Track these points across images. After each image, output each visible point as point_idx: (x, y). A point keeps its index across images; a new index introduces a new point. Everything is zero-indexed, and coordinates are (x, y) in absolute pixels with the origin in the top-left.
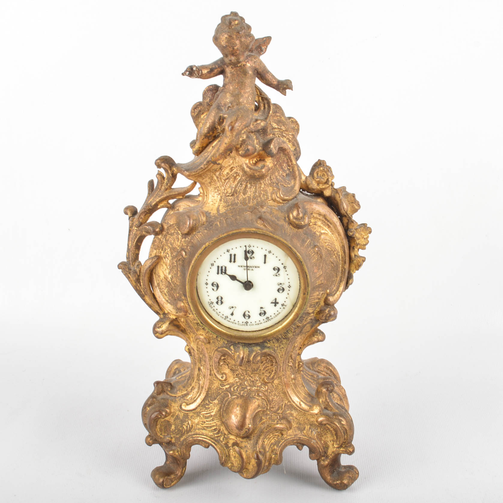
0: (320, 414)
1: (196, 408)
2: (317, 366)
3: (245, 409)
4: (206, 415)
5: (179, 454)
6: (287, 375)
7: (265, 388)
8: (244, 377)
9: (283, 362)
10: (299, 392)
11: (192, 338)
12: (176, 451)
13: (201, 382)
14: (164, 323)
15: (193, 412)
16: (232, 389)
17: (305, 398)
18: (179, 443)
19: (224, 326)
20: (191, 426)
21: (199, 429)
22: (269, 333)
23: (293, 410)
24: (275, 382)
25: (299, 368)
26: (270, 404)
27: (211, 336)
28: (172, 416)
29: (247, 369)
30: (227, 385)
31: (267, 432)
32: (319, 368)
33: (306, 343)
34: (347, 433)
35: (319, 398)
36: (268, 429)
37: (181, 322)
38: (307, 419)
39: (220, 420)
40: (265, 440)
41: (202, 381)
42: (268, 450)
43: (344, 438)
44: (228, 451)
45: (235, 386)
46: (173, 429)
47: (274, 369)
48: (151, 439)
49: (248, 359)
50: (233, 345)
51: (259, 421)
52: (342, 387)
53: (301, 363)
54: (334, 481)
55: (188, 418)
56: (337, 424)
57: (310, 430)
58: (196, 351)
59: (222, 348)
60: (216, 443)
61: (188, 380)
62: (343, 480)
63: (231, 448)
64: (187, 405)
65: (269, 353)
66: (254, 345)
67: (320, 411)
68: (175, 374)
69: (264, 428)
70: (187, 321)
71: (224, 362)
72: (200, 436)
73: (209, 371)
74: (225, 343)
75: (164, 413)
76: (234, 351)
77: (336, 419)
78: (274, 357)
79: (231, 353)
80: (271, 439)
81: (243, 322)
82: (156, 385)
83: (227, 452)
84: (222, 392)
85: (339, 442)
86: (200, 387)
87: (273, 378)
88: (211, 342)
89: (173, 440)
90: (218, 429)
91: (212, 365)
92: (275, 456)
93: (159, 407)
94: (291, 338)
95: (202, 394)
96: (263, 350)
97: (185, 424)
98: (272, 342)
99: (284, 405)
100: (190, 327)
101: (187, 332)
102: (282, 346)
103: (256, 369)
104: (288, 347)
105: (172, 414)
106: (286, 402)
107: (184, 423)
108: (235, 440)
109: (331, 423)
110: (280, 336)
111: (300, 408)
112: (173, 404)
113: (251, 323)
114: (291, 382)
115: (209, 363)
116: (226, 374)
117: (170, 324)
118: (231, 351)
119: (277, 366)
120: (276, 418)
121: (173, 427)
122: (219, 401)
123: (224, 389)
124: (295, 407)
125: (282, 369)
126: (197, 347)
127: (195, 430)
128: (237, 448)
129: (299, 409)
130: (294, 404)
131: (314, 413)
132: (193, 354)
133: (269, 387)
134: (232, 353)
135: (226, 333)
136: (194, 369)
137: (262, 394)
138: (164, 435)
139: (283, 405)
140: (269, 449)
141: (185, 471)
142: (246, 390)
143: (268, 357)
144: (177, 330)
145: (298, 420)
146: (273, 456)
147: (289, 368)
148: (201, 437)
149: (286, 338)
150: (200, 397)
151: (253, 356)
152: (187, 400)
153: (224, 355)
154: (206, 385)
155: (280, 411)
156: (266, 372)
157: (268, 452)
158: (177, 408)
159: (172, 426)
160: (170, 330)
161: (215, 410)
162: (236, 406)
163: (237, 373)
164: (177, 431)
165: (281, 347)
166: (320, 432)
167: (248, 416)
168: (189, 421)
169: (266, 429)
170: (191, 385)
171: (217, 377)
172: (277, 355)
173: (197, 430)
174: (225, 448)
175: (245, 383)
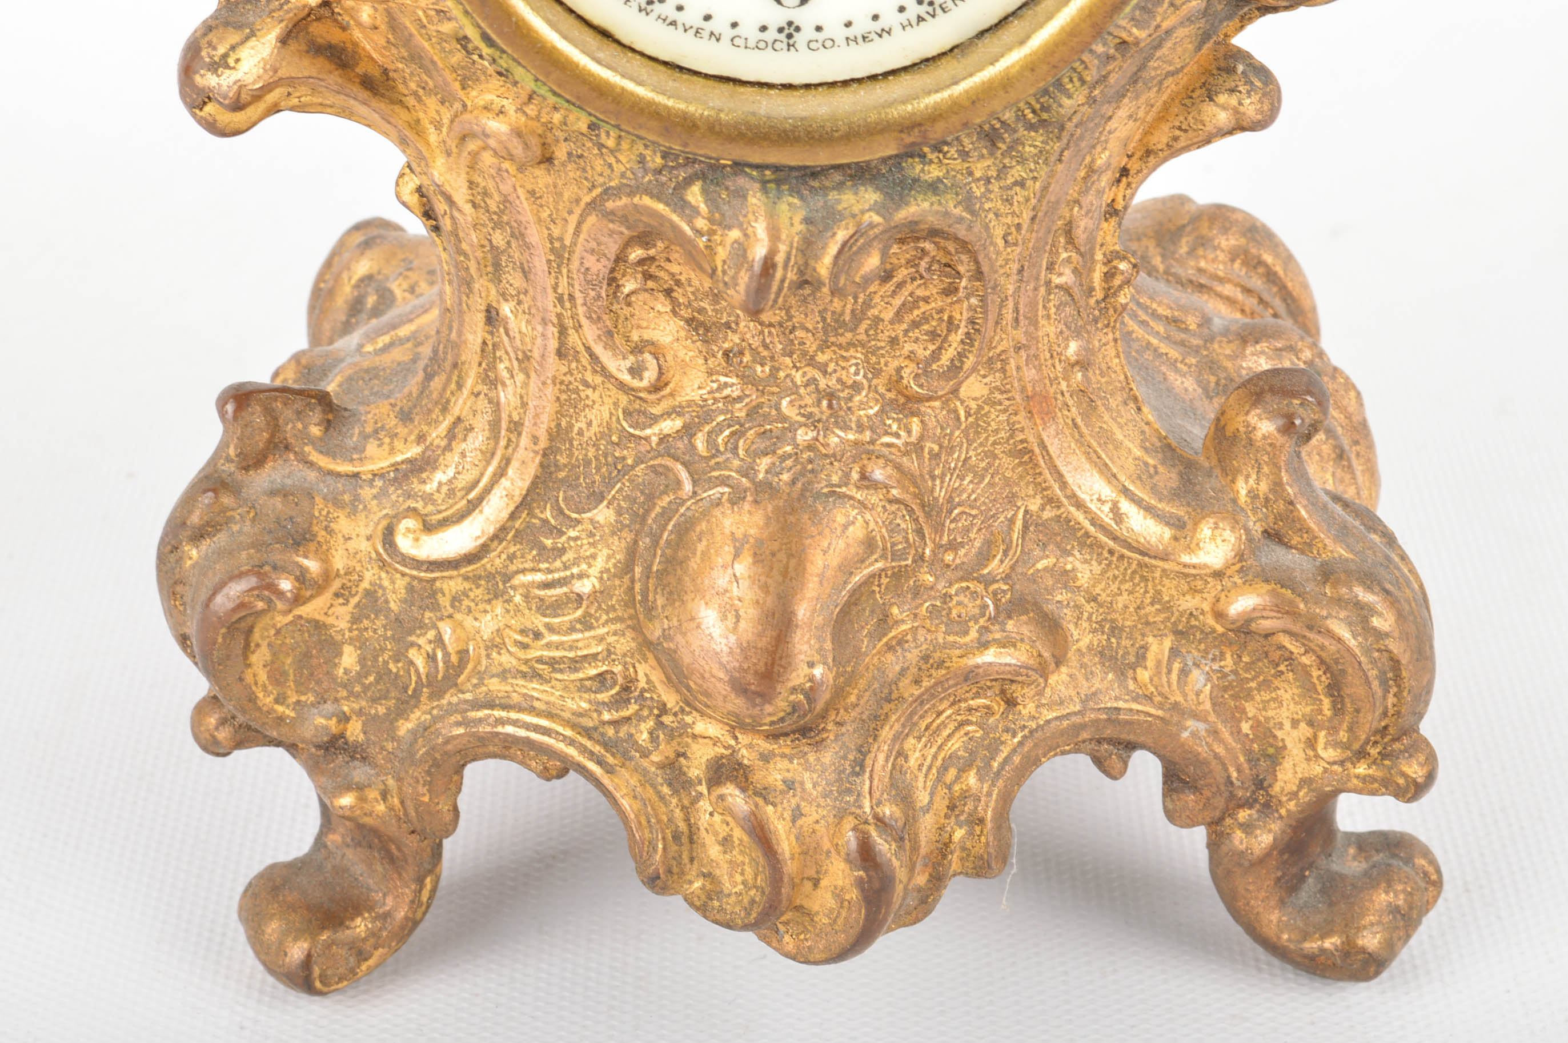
0: (1241, 570)
1: (484, 549)
2: (1192, 252)
3: (785, 574)
4: (542, 593)
5: (391, 809)
6: (1043, 346)
7: (909, 432)
8: (775, 370)
9: (1021, 271)
10: (1107, 438)
11: (438, 126)
12: (373, 794)
13: (507, 396)
14: (247, 38)
15: (463, 571)
16: (700, 442)
17: (1145, 475)
18: (390, 746)
19: (642, 54)
20: (454, 659)
21: (504, 674)
22: (937, 97)
23: (1069, 554)
24: (963, 392)
25: (1109, 293)
26: (938, 529)
27: (557, 117)
28: (337, 595)
29: (790, 318)
30: (667, 414)
31: (920, 701)
32: (1203, 264)
33: (1161, 138)
34: (1398, 678)
35: (1231, 474)
36: (926, 684)
37: (359, 24)
38: (1156, 599)
39: (633, 628)
40: (911, 741)
41: (510, 389)
42: (926, 800)
43: (1379, 711)
44: (683, 808)
45: (720, 428)
46: (346, 672)
47: (962, 314)
48: (223, 722)
49: (801, 272)
50: (702, 176)
51: (870, 634)
52: (1347, 379)
53: (1123, 266)
54: (1306, 936)
55: (436, 607)
56: (1346, 634)
57: (1176, 666)
58: (468, 208)
59: (631, 194)
60: (610, 760)
61: (429, 377)
62: (1359, 929)
63: (703, 789)
64: (428, 528)
65: (936, 222)
66: (838, 177)
67: (1240, 556)
68: (356, 307)
69: (903, 672)
70: (393, 24)
71: (648, 276)
72: (513, 715)
73: (553, 331)
74: (651, 165)
75: (286, 585)
76: (711, 220)
77: (1339, 601)
78: (964, 246)
79: (687, 229)
80: (945, 733)
81: (764, 29)
82: (230, 408)
83: (678, 813)
84: (638, 461)
85: (1350, 730)
86: (504, 425)
87: (955, 368)
88: (561, 152)
89: (355, 731)
90: (620, 680)
91: (571, 297)
92: (971, 833)
93: (253, 545)
94: (1075, 121)
95: (515, 464)
96: (898, 208)
97: (421, 641)
98: (953, 152)
99: (1019, 524)
100: (416, 57)
101: (401, 88)
102: (1017, 172)
103: (847, 317)
104: (1052, 174)
105: (336, 585)
106: (1034, 505)
107: (413, 638)
108: (729, 747)
109: (1310, 628)
110: (1008, 116)
111: (1115, 539)
112: (343, 524)
113: (819, 29)
114: (1064, 385)
115: (550, 282)
116: (657, 351)
117: (284, 41)
118: (690, 223)
119: (983, 299)
120: (972, 608)
121: (349, 659)
122: (619, 513)
123: (647, 439)
124: (1087, 535)
125: (1009, 315)
126: (472, 185)
127: (481, 676)
128: (734, 795)
129: (1111, 543)
130: (1080, 516)
131: (1206, 566)
132: (446, 224)
133: (932, 423)
134: (699, 233)
135: (650, 103)
136: (461, 312)
137: (889, 470)
138: (298, 702)
139: (1012, 521)
140: (932, 794)
141: (434, 890)
142: (788, 449)
143: (928, 246)
144: (334, 78)
145: (1101, 605)
146: (959, 834)
147: (1054, 299)
148: (515, 723)
149: (1043, 123)
150: (504, 482)
151: (833, 249)
152: (428, 498)
153: (644, 239)
154: (537, 416)
155: (995, 566)
156: (915, 334)
157: (926, 810)
158: (364, 546)
159: (340, 654)
160: (291, 81)
161: (600, 563)
162: (729, 549)
163: (726, 345)
164: (372, 678)
165: (1010, 181)
166: (1235, 672)
167: (802, 611)
168: (441, 625)
169: (917, 682)
170: (445, 410)
171: (604, 368)
172: (987, 228)
173: (495, 680)
174: (666, 790)
175: (778, 408)
